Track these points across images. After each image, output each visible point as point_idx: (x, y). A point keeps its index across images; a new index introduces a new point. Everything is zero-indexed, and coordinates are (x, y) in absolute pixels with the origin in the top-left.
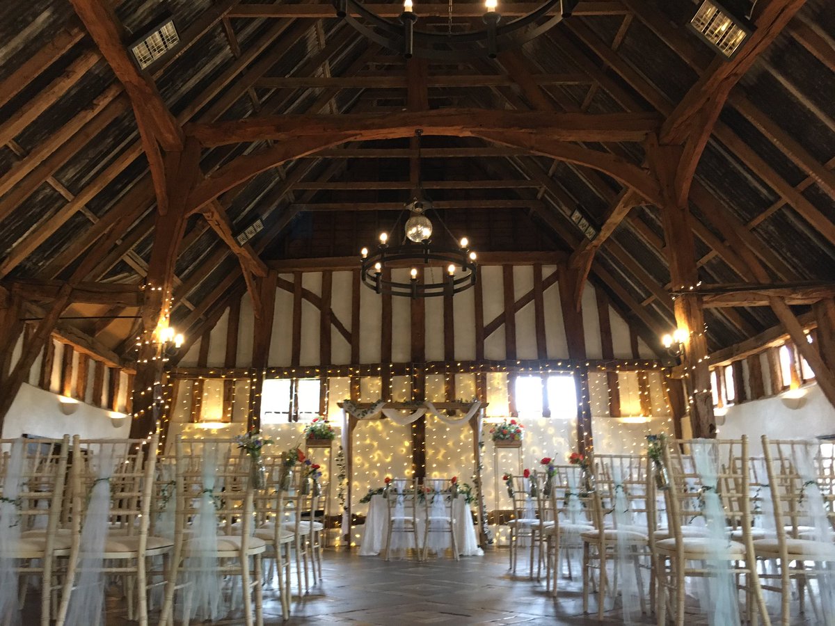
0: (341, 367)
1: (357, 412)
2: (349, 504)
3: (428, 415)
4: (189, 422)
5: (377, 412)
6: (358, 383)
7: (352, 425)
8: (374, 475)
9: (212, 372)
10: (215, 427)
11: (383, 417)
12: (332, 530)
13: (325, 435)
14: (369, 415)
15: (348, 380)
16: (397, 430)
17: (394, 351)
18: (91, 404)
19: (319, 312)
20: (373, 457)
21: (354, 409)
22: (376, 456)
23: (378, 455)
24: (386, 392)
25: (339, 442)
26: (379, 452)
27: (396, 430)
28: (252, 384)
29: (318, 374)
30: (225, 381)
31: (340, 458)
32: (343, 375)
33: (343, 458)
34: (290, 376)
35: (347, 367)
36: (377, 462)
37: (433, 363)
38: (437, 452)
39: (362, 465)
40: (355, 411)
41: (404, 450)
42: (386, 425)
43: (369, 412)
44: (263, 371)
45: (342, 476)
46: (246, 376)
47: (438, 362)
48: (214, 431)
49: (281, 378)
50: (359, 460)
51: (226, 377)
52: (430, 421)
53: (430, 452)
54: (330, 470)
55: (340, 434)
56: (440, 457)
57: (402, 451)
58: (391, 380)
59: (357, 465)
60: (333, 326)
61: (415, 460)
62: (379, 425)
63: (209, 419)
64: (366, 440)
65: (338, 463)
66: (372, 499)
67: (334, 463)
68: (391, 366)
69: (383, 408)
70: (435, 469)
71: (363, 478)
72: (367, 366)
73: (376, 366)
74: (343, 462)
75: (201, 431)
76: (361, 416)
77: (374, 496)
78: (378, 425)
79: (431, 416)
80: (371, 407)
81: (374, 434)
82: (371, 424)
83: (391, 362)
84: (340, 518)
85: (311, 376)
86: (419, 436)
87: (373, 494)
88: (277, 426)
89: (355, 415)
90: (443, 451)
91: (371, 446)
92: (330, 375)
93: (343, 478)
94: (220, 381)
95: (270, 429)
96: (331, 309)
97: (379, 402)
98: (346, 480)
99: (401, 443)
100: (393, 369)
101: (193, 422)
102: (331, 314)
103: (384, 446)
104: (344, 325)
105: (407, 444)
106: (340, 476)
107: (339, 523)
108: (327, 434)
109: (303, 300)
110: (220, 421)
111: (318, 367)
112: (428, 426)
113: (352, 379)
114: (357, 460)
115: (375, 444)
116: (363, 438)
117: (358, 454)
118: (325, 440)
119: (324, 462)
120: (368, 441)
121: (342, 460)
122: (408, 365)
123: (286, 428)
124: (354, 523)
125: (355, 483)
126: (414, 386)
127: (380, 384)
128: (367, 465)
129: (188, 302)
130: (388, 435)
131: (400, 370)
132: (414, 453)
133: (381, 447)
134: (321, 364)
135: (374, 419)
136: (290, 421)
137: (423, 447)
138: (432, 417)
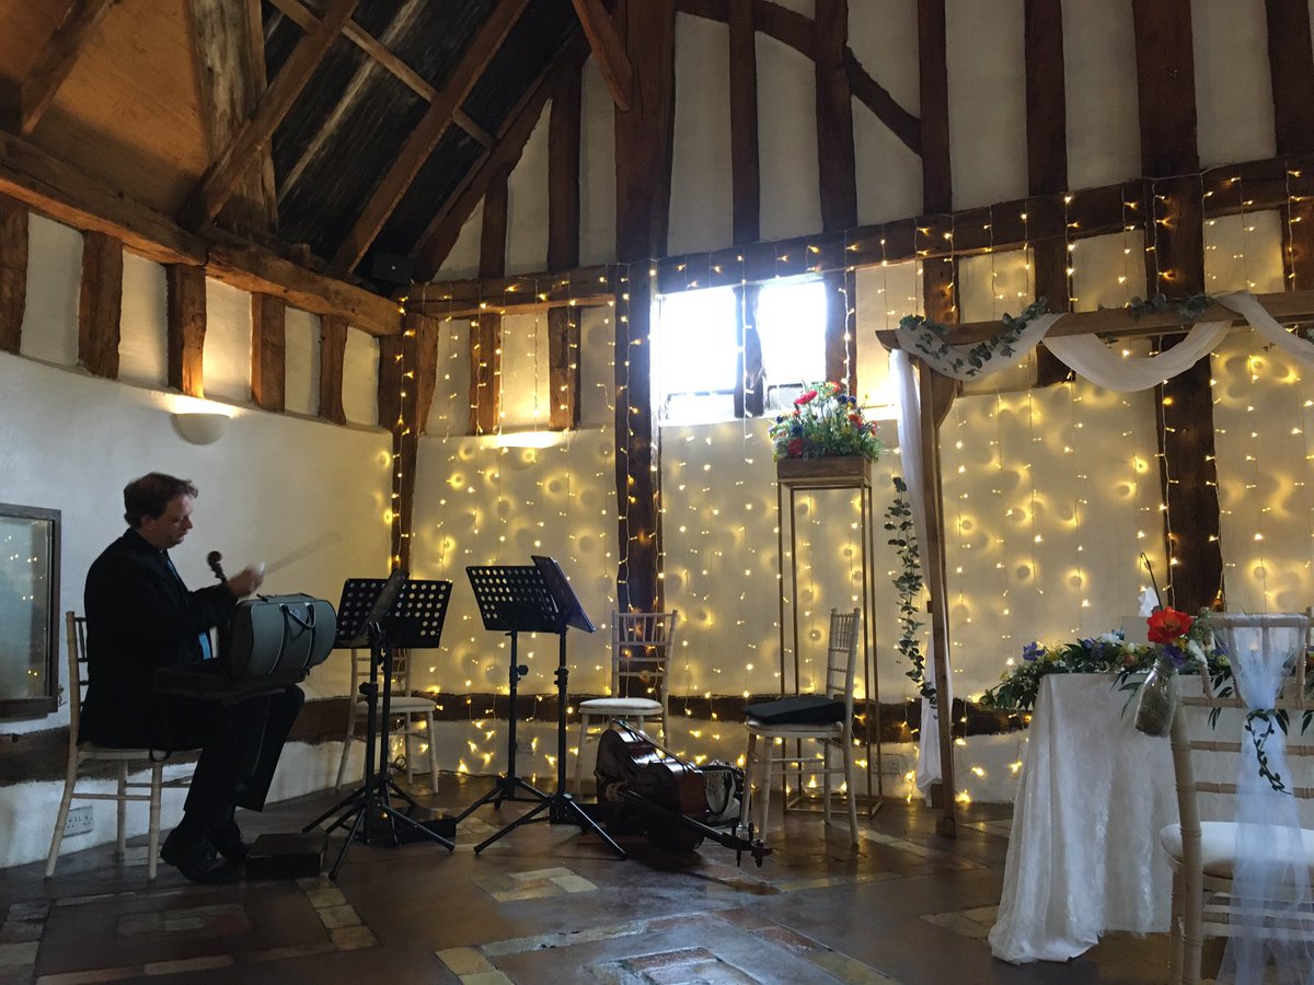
0: (889, 228)
1: (953, 355)
2: (941, 677)
3: (1220, 361)
4: (468, 434)
5: (1024, 355)
6: (951, 273)
7: (934, 400)
8: (1024, 572)
9: (511, 289)
10: (533, 444)
11: (1050, 371)
12: (887, 748)
13: (839, 444)
14: (994, 371)
15: (914, 268)
16: (1100, 420)
17: (1074, 154)
18: (76, 369)
19: (810, 65)
20: (1018, 515)
21: (937, 345)
22: (1026, 510)
23: (1036, 507)
24: (1051, 290)
25: (893, 465)
26: (1038, 498)
27: (1097, 419)
28: (621, 309)
29: (814, 260)
30: (551, 312)
31: (896, 521)
32: (899, 252)
33: (908, 519)
34: (732, 275)
35: (909, 225)
36: (1033, 531)
37: (1232, 169)
38: (1264, 487)
39: (981, 541)
40: (943, 350)
41: (1132, 487)
42: (1057, 406)
43: (995, 354)
44: (648, 267)
45: (909, 582)
46: (603, 289)
47: (1252, 164)
48: (530, 456)
49: (704, 284)
50: (967, 525)
51: (550, 299)
52: (1230, 379)
53: (1232, 491)
54: (868, 557)
55: (897, 445)
56: (1276, 506)
57: (1125, 490)
58: (1071, 247)
59: (960, 540)
60: (857, 104)
61: (1174, 521)
62: (1032, 408)
63: (516, 422)
64: (989, 459)
65: (895, 534)
66: (1042, 696)
67: (882, 537)
68: (1068, 199)
69: (1049, 334)
70: (1261, 550)
71: (986, 581)
72: (978, 215)
73: (1014, 207)
74: (912, 532)
75: (495, 456)
76: (967, 366)
77: (1053, 681)
78: (1028, 409)
79: (1228, 364)
80: (1003, 332)
81: (1017, 438)
82: (1003, 405)
83: (1066, 191)
84: (912, 712)
85: (797, 267)
86: (1190, 435)
87: (1048, 668)
88: (702, 430)
89: (943, 365)
90: (1286, 486)
91: (1007, 480)
92: (856, 259)
93: (915, 588)
94: (536, 312)
95: (683, 442)
96: (848, 52)
97: (1032, 313)
98: (923, 597)
99: (1118, 464)
100: (1074, 212)
101: (473, 433)
102: (850, 62)
103: (1050, 475)
104: (893, 96)
105: (1141, 465)
106: (902, 579)
107: (911, 726)
108: (848, 437)
109: (760, 36)
110: (541, 427)
111: (814, 240)
112: (1222, 398)
113: (927, 263)
114: (960, 525)
115: (1023, 471)
116: (978, 452)
117: (962, 506)
118: (841, 463)
119: (850, 535)
120: (995, 464)
121: (905, 526)
122: (1133, 189)
123: (727, 433)
124: (960, 731)
125: (957, 601)
126: (1162, 258)
127: (1029, 267)
128: (995, 542)
129: (398, 62)
130: (1066, 440)
131: (1101, 213)
132: (1172, 496)
133: (1041, 481)
134: (825, 229)
135: (1011, 389)
136: (739, 413)
137: (1210, 471)
138: (1237, 365)
